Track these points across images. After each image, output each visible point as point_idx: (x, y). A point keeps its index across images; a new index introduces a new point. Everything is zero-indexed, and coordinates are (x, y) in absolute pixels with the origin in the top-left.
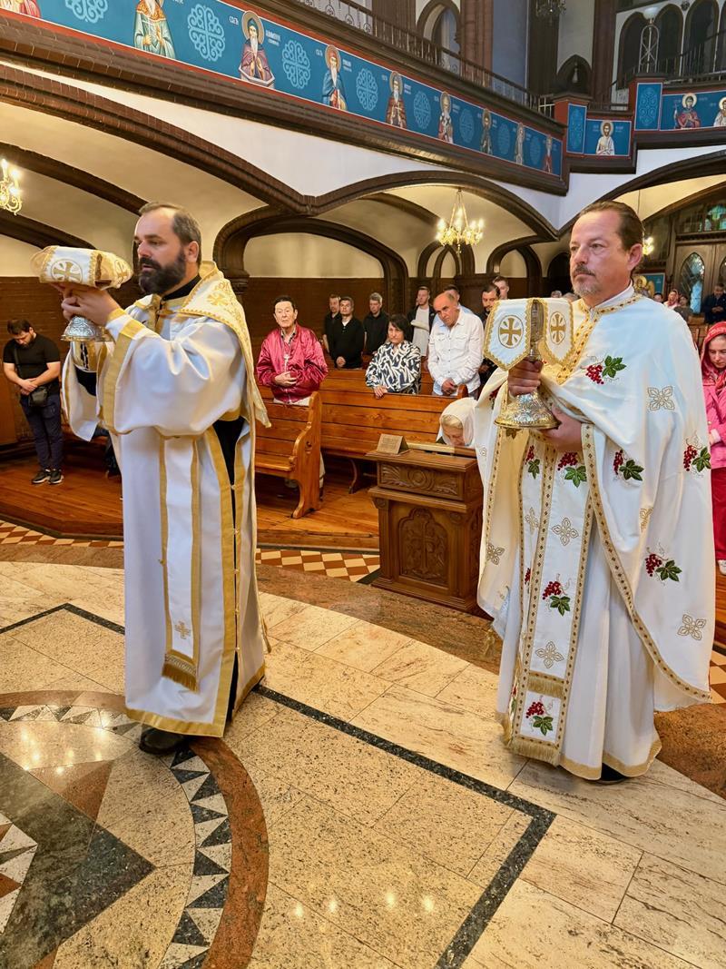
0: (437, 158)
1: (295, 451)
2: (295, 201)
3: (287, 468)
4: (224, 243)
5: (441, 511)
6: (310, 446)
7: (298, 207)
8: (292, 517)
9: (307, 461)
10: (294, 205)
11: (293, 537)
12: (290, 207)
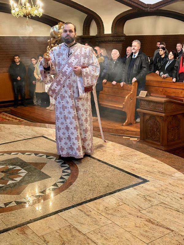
1: (125, 101)
2: (143, 7)
3: (122, 107)
4: (115, 25)
5: (158, 116)
6: (132, 99)
7: (144, 9)
8: (123, 125)
9: (130, 105)
10: (142, 8)
11: (121, 131)
12: (140, 9)
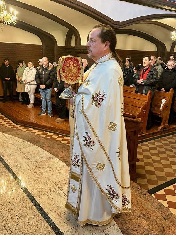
0: (173, 9)
7: (113, 25)
